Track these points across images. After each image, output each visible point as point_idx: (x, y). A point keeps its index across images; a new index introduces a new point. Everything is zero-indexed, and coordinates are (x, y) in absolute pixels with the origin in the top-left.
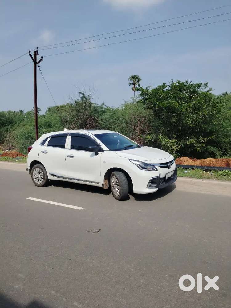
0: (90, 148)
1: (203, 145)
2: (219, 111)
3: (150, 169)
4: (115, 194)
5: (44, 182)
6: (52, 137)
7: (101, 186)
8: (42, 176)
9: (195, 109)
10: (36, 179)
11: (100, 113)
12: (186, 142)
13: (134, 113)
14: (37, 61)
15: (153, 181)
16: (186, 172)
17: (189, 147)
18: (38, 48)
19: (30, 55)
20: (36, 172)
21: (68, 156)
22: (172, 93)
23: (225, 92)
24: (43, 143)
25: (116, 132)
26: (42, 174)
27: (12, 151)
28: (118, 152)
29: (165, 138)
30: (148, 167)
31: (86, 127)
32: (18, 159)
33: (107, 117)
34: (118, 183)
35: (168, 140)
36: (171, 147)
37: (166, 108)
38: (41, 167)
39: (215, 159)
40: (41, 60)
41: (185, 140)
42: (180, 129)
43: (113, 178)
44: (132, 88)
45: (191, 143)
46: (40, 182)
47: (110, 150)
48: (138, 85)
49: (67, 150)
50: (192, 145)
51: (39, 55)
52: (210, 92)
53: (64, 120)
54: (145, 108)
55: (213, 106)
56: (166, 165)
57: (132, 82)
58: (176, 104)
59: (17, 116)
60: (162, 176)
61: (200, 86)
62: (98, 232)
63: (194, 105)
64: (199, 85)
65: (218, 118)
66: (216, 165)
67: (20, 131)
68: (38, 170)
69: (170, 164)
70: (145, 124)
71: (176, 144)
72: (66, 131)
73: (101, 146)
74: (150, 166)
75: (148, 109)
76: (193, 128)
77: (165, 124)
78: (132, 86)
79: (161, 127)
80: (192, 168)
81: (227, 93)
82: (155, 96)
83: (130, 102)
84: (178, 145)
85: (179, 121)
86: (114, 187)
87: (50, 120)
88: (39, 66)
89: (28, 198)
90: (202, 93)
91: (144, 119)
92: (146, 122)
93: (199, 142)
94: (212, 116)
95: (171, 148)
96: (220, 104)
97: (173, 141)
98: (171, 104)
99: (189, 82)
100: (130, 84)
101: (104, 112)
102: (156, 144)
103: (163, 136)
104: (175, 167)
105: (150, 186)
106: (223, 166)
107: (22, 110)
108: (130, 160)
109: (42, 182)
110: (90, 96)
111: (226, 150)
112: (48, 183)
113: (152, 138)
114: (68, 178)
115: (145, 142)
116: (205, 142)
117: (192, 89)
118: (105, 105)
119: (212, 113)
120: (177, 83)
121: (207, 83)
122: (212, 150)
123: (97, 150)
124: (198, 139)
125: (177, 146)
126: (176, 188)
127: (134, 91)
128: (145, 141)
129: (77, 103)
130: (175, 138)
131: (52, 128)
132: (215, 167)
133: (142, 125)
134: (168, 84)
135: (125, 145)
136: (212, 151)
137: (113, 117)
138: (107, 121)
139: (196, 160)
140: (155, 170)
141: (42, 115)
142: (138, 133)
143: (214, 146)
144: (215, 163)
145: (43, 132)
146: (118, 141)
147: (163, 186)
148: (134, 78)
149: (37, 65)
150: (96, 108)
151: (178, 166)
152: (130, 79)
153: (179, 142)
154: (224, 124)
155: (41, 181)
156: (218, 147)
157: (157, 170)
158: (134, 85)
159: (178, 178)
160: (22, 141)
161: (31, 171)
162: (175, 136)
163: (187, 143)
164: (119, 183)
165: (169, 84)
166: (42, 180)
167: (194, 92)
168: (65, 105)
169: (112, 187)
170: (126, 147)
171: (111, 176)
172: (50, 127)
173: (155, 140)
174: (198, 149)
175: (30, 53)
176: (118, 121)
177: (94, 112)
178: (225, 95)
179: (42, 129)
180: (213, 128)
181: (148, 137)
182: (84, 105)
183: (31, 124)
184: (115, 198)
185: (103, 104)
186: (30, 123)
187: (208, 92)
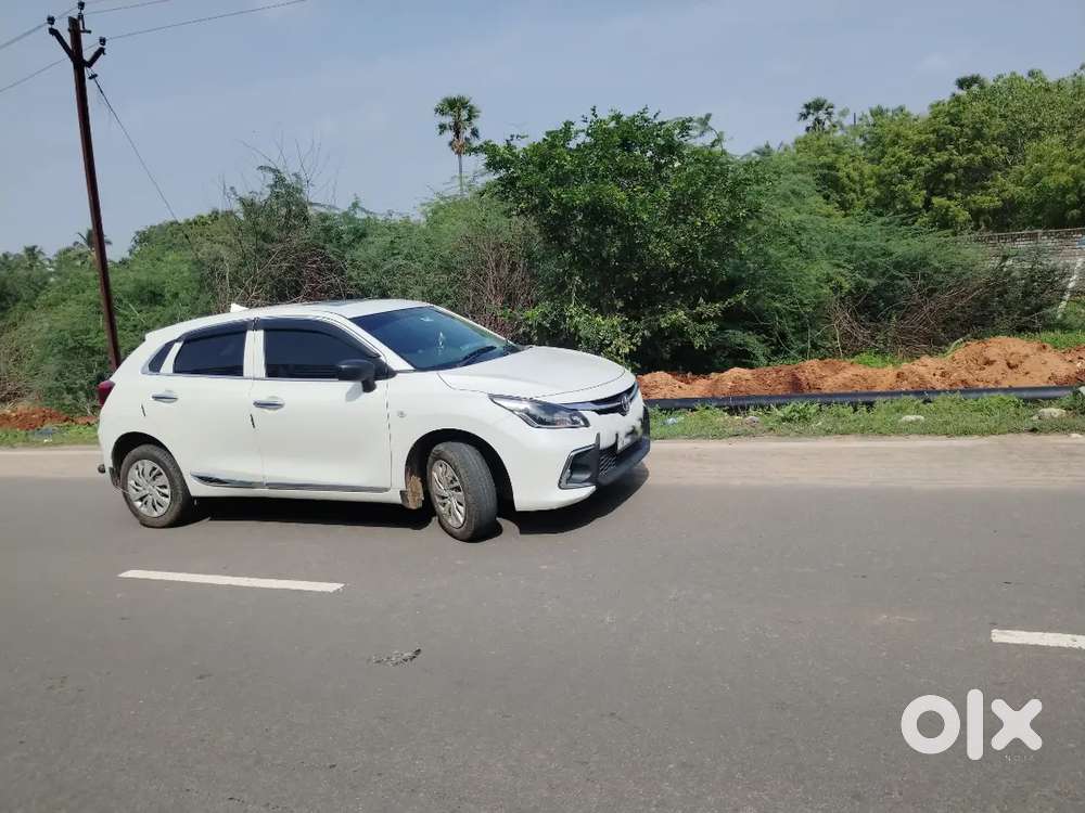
0: (343, 367)
1: (713, 326)
2: (754, 211)
3: (562, 421)
4: (450, 521)
5: (177, 507)
6: (190, 340)
7: (397, 499)
8: (165, 487)
9: (680, 208)
10: (141, 499)
11: (346, 238)
12: (657, 320)
13: (470, 234)
14: (87, 56)
15: (578, 464)
16: (671, 420)
17: (669, 337)
18: (82, 5)
19: (54, 32)
20: (140, 473)
21: (259, 405)
22: (597, 156)
23: (762, 145)
24: (155, 365)
25: (425, 304)
26: (163, 479)
27: (20, 407)
28: (447, 375)
29: (586, 312)
30: (557, 417)
31: (297, 293)
32: (48, 434)
33: (372, 252)
34: (457, 484)
35: (599, 319)
36: (611, 343)
37: (585, 209)
38: (157, 453)
39: (751, 371)
40: (101, 51)
41: (651, 314)
42: (636, 279)
43: (436, 466)
44: (451, 144)
45: (673, 325)
46: (161, 510)
47: (419, 368)
48: (469, 130)
49: (253, 384)
50: (677, 330)
51: (90, 32)
52: (717, 149)
53: (212, 272)
54: (507, 213)
55: (733, 194)
56: (613, 405)
57: (448, 120)
58: (616, 195)
59: (22, 273)
60: (605, 443)
61: (688, 128)
62: (411, 659)
63: (673, 194)
64: (685, 127)
65: (748, 232)
66: (756, 388)
67: (39, 326)
68: (148, 465)
69: (626, 399)
70: (513, 270)
71: (627, 331)
72: (237, 313)
73: (382, 358)
74: (563, 412)
75: (518, 215)
76: (674, 273)
77: (582, 263)
78: (450, 135)
79: (571, 276)
80: (687, 405)
81: (768, 147)
82: (542, 167)
83: (452, 192)
84: (633, 335)
85: (630, 252)
86: (443, 498)
87: (154, 279)
88: (93, 77)
89: (124, 575)
90: (695, 152)
91: (505, 251)
92: (514, 263)
93: (699, 319)
94: (733, 227)
95: (609, 345)
96: (755, 187)
97: (616, 320)
98: (600, 194)
99: (649, 115)
100: (443, 127)
101: (360, 235)
102: (558, 336)
103: (580, 305)
104: (642, 409)
105: (568, 480)
106: (780, 390)
107: (34, 247)
108: (492, 397)
109: (166, 508)
110: (302, 175)
111: (783, 336)
112: (192, 511)
113: (545, 316)
114: (267, 484)
115: (521, 330)
116: (716, 317)
117: (663, 137)
118: (363, 210)
119: (735, 218)
120: (613, 118)
121: (708, 117)
122: (738, 341)
123: (369, 373)
124: (692, 307)
125: (630, 339)
126: (649, 479)
127: (459, 153)
128: (518, 328)
129: (249, 206)
130: (620, 311)
131: (164, 306)
132: (757, 397)
133: (505, 272)
134: (579, 125)
135: (467, 349)
136: (740, 345)
137: (395, 252)
138: (375, 267)
139: (693, 380)
140: (582, 423)
141: (117, 261)
142: (495, 304)
143: (746, 329)
144: (754, 384)
145: (134, 323)
146: (438, 336)
147: (611, 474)
148: (454, 105)
149: (88, 72)
150: (328, 223)
151: (648, 402)
152: (441, 111)
153: (634, 324)
154: (771, 251)
155: (165, 506)
156: (759, 330)
157: (587, 424)
158: (457, 134)
159: (654, 445)
160: (52, 366)
161: (118, 473)
162: (620, 304)
163: (659, 325)
164: (462, 482)
165: (585, 126)
166: (167, 500)
167: (671, 149)
168: (205, 215)
169: (438, 500)
170: (471, 355)
171: (430, 458)
172: (157, 303)
173: (554, 324)
174: (698, 342)
175: (54, 27)
176: (417, 265)
177: (322, 235)
178: (763, 154)
179: (126, 313)
180: (736, 268)
181: (529, 313)
182: (284, 211)
183: (83, 297)
184: (451, 535)
185: (355, 205)
186: (78, 293)
187: (713, 145)
